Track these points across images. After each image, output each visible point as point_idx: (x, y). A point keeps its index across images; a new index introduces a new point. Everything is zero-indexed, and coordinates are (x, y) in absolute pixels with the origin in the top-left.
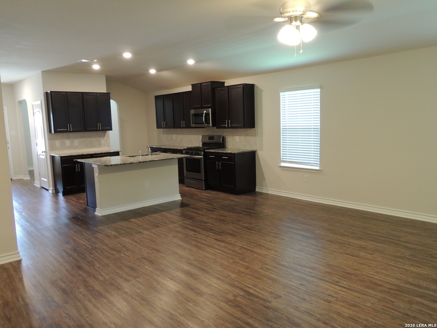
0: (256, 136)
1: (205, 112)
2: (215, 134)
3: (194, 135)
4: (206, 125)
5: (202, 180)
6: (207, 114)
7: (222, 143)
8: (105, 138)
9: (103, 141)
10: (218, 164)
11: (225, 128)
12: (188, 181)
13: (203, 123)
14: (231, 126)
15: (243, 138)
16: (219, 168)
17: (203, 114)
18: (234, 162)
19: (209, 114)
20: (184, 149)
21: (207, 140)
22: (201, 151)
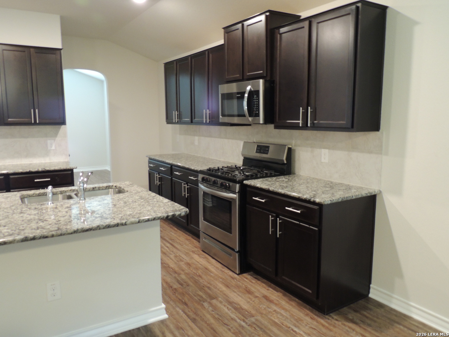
0: (381, 154)
1: (249, 88)
2: (271, 140)
3: (229, 139)
4: (250, 119)
5: (233, 250)
6: (254, 94)
7: (285, 162)
8: (58, 139)
9: (53, 144)
10: (274, 222)
11: (295, 127)
12: (205, 241)
13: (244, 116)
14: (312, 123)
15: (340, 155)
16: (275, 232)
17: (244, 93)
18: (320, 226)
19: (257, 92)
20: (202, 172)
21: (253, 154)
22: (235, 181)
